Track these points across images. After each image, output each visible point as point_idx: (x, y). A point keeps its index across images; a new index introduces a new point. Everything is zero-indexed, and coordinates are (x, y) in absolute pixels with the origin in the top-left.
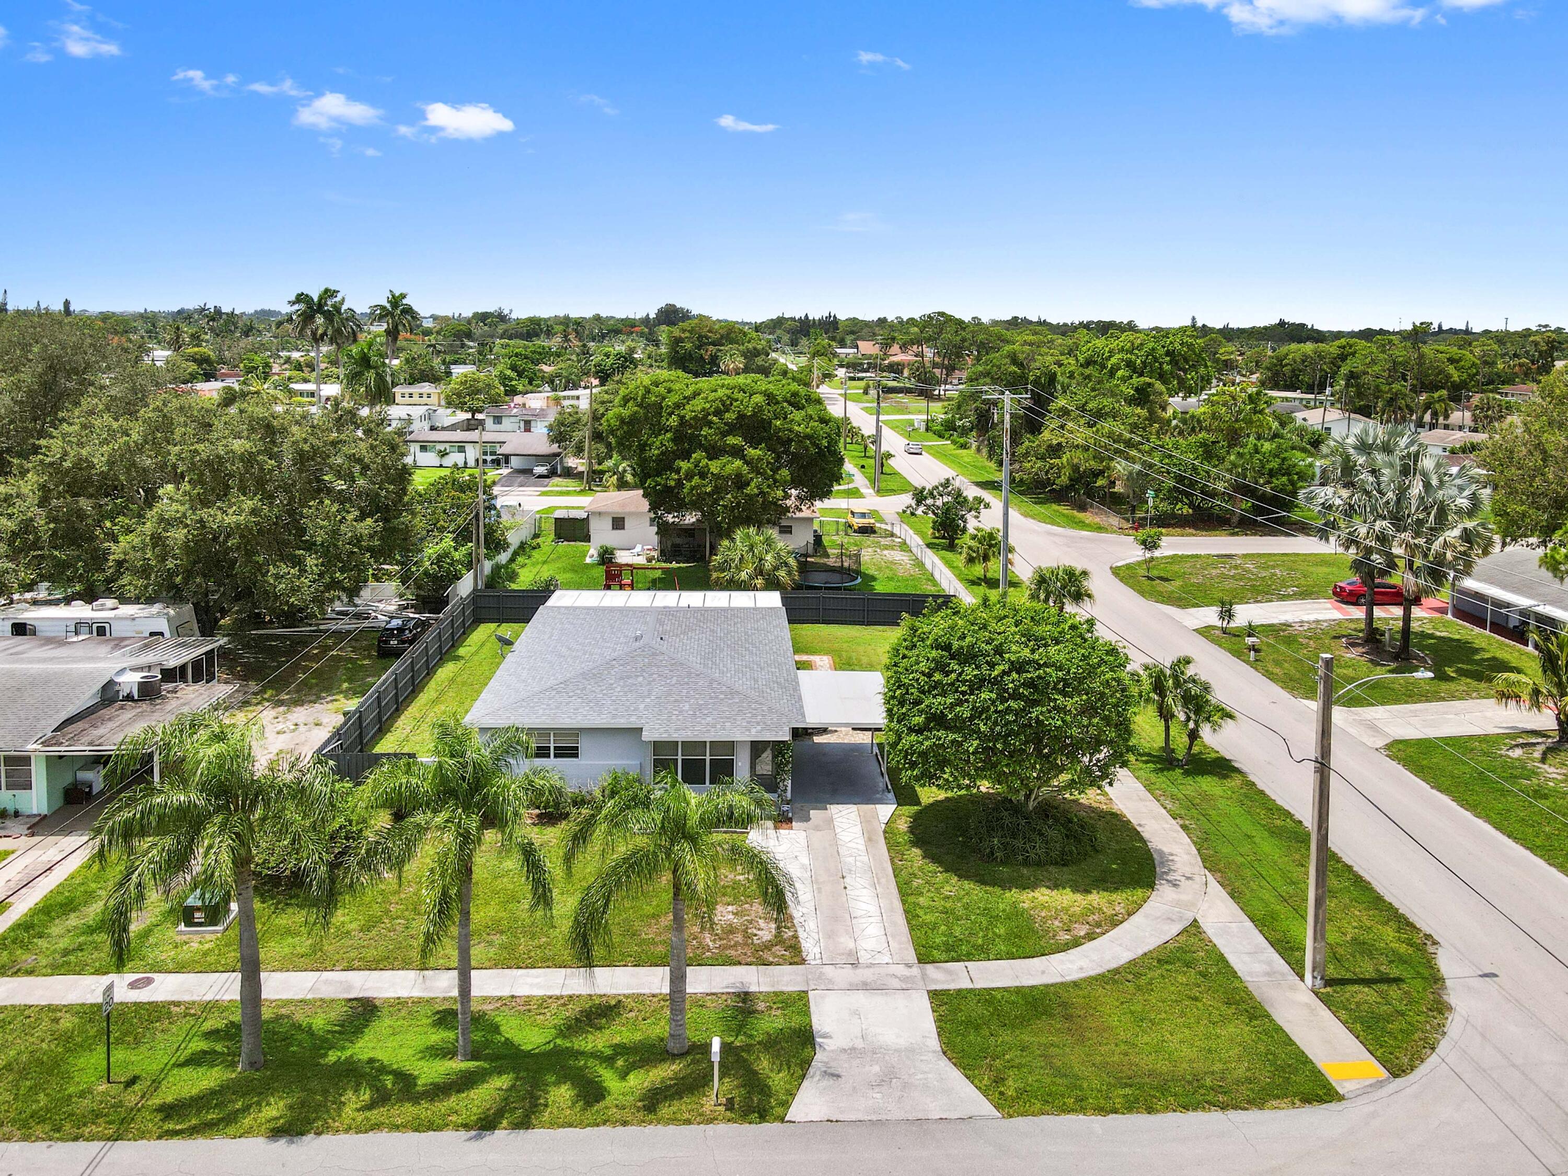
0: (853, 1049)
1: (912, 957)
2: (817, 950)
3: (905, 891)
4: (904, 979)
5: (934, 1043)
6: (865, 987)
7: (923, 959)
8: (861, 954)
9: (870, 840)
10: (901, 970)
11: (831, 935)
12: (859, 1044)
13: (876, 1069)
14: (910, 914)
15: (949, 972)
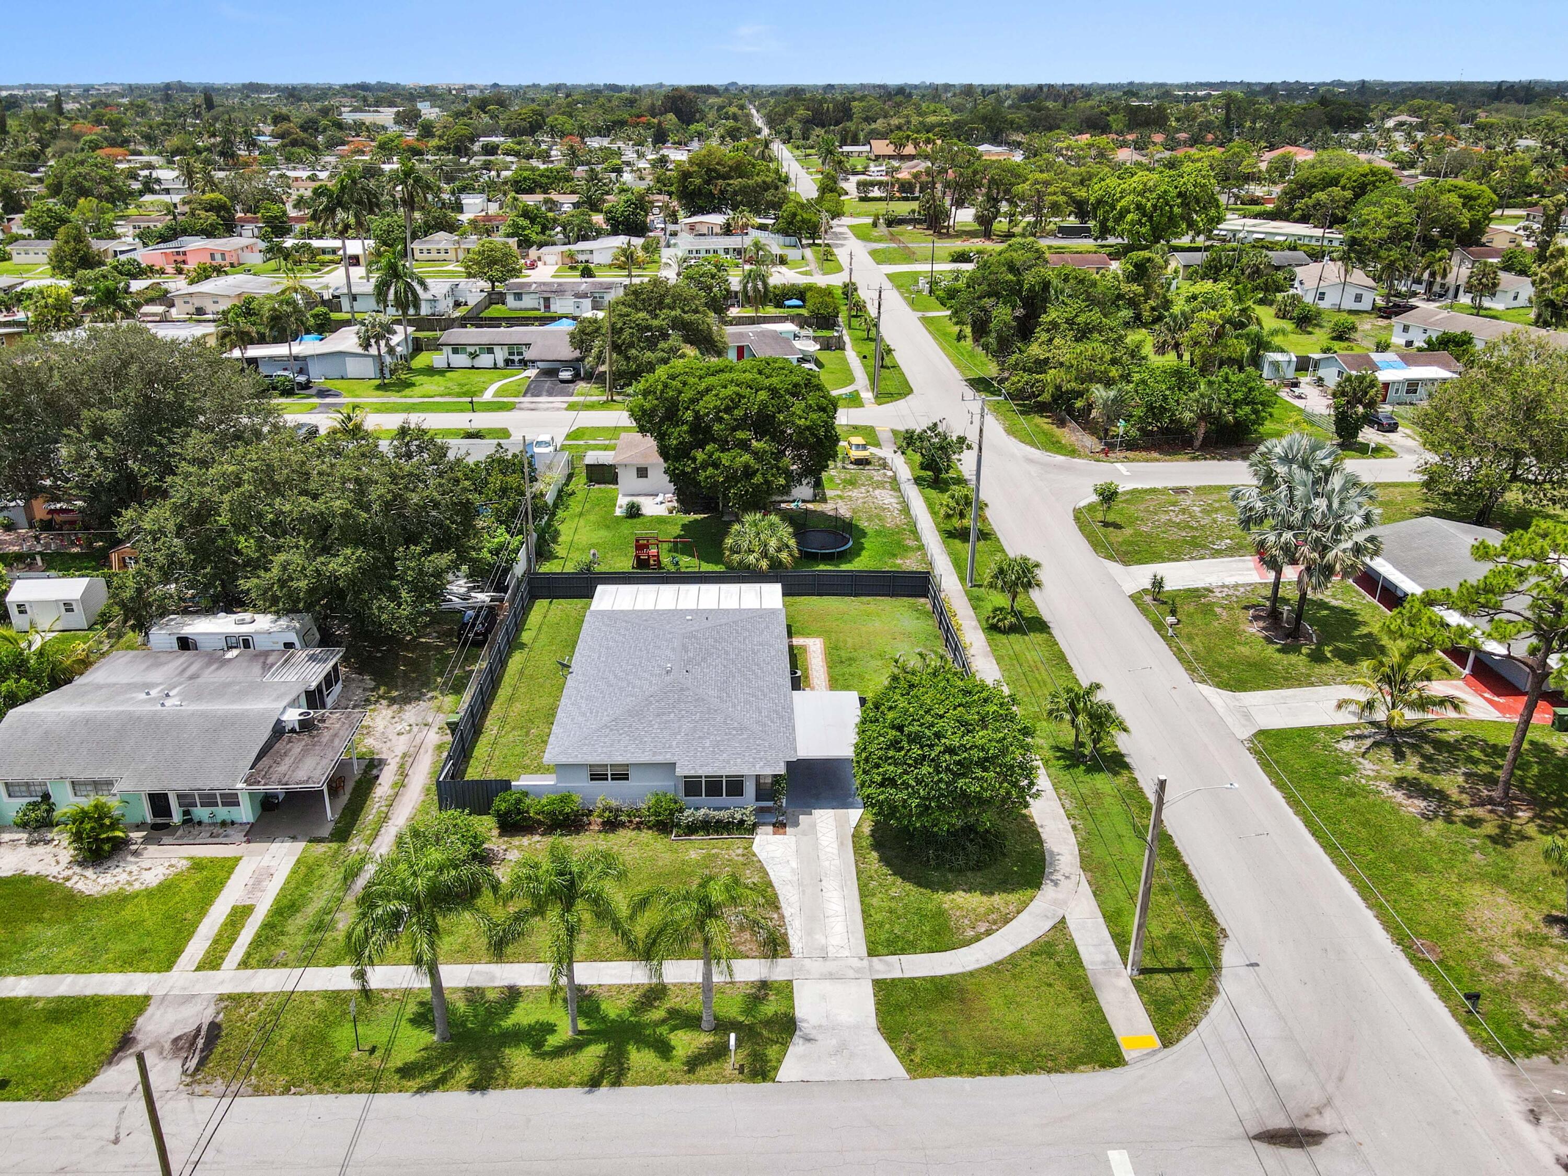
0: (820, 1026)
1: (863, 951)
2: (800, 945)
3: (864, 893)
4: (857, 970)
5: (872, 1021)
7: (872, 953)
8: (830, 948)
9: (842, 844)
10: (856, 963)
11: (810, 933)
12: (824, 1022)
13: (834, 1042)
14: (866, 913)
15: (887, 964)
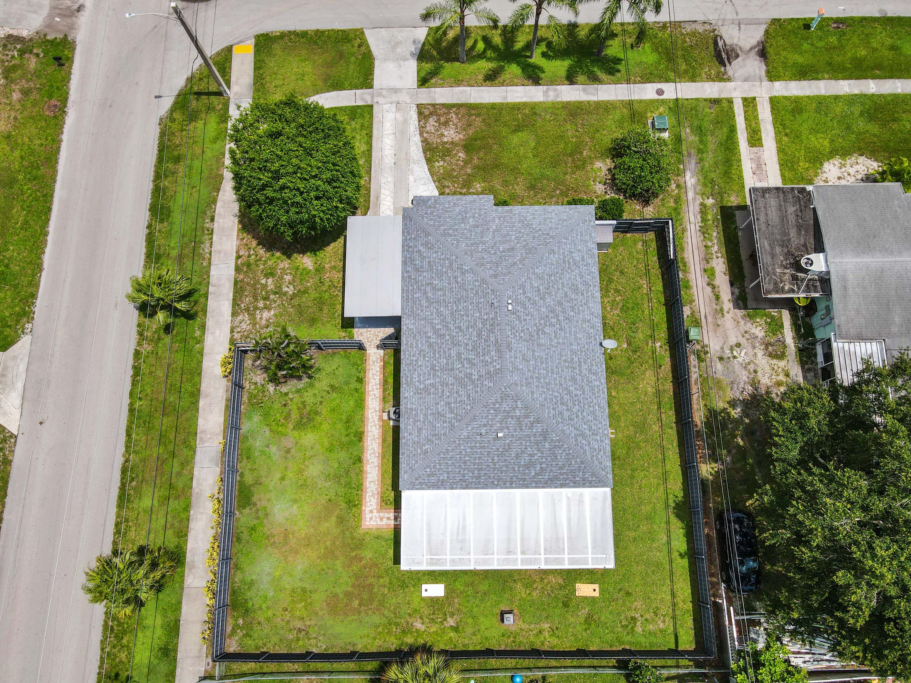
0: (404, 60)
1: (375, 109)
2: (412, 113)
3: (369, 153)
4: (380, 95)
5: (377, 63)
6: (396, 91)
7: (371, 106)
8: (394, 110)
9: (378, 198)
10: (381, 100)
11: (405, 122)
12: (402, 62)
14: (370, 136)
15: (363, 99)
